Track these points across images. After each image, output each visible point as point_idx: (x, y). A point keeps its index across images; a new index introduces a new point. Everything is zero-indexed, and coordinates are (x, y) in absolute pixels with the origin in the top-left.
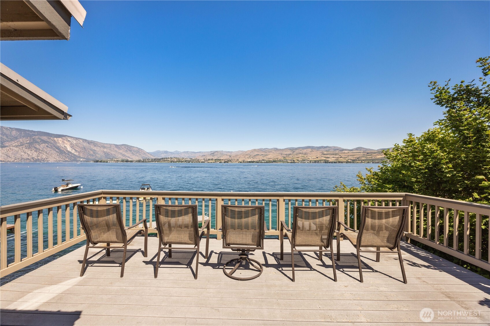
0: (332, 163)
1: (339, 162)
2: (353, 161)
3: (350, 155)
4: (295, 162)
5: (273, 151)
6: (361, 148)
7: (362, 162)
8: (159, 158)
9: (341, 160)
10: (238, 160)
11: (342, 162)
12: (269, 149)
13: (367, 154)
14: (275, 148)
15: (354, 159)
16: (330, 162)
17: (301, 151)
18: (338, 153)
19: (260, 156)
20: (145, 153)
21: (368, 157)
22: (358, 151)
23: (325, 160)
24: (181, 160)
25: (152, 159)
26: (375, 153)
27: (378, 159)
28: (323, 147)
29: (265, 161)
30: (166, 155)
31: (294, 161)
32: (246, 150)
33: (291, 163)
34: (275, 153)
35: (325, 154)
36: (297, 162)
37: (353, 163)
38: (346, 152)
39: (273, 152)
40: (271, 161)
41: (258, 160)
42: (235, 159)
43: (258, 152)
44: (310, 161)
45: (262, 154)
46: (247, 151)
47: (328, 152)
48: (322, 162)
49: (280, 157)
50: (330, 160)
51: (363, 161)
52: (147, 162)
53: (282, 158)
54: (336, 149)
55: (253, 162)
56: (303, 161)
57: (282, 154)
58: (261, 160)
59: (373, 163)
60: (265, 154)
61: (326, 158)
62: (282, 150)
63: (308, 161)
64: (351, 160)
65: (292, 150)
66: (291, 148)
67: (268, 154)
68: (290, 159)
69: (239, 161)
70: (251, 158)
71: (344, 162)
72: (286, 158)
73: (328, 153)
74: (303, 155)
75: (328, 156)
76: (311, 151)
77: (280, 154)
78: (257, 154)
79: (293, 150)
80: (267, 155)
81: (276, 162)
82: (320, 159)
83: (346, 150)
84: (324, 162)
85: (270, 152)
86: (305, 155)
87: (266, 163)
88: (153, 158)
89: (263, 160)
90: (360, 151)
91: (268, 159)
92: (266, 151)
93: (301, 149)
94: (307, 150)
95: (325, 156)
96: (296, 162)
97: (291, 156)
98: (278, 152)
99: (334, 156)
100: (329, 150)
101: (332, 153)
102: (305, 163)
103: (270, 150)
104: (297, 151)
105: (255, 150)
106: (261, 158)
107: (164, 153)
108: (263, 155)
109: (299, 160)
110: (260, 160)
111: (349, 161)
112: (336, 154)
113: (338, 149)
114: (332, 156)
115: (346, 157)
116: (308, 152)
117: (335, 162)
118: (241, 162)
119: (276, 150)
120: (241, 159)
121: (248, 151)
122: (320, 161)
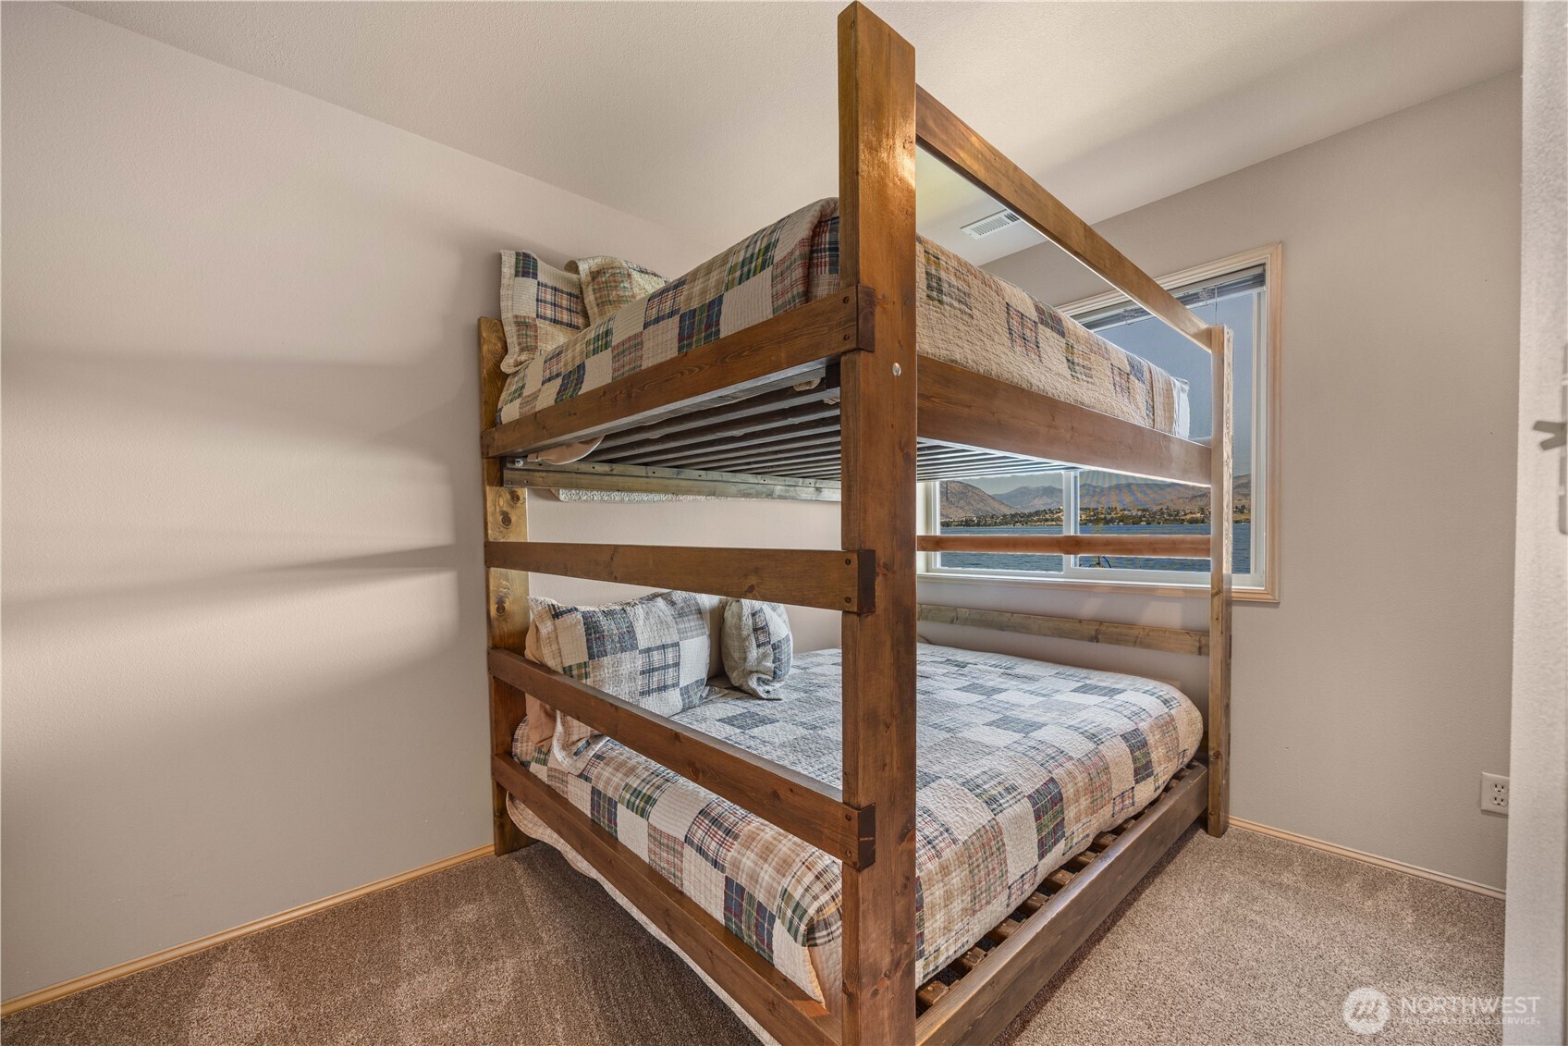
8: (1026, 511)
20: (983, 497)
24: (1103, 516)
25: (1005, 516)
30: (1050, 501)
52: (989, 525)
88: (1008, 512)
107: (1043, 495)
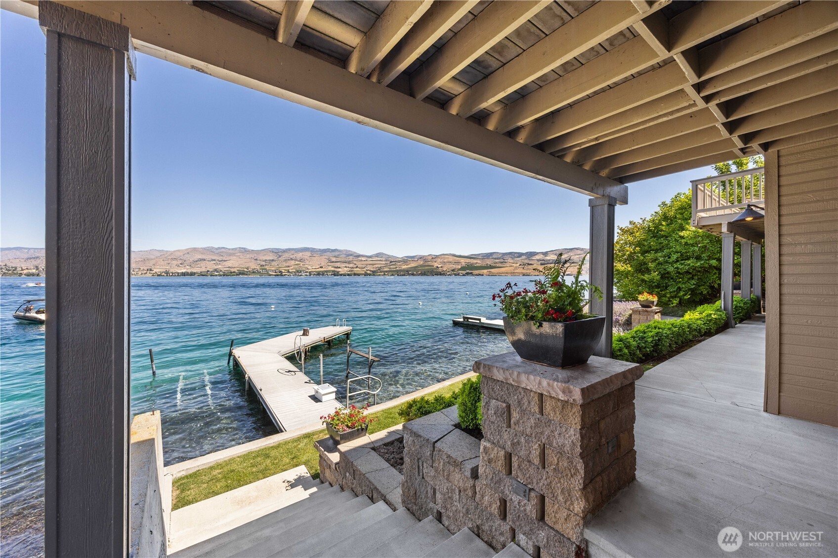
0: (345, 275)
1: (355, 274)
2: (374, 273)
3: (370, 264)
4: (283, 274)
5: (238, 254)
6: (383, 254)
7: (384, 274)
9: (357, 270)
10: (151, 270)
11: (359, 275)
12: (229, 249)
13: (391, 263)
14: (242, 248)
15: (375, 269)
16: (341, 275)
17: (293, 256)
18: (352, 261)
19: (207, 262)
21: (392, 267)
22: (379, 259)
23: (333, 271)
26: (400, 262)
27: (403, 270)
28: (330, 250)
29: (221, 273)
31: (280, 272)
32: (172, 249)
33: (275, 275)
34: (241, 257)
35: (333, 262)
36: (287, 274)
37: (374, 275)
38: (363, 259)
39: (237, 256)
40: (234, 272)
41: (204, 270)
42: (142, 269)
43: (202, 254)
44: (310, 272)
45: (213, 258)
46: (174, 251)
47: (337, 258)
48: (329, 274)
49: (253, 266)
50: (342, 271)
51: (386, 273)
53: (256, 266)
54: (349, 254)
55: (192, 274)
56: (298, 272)
57: (256, 260)
58: (211, 270)
59: (398, 275)
60: (220, 258)
61: (335, 267)
62: (258, 252)
63: (306, 272)
64: (371, 271)
65: (276, 253)
66: (275, 249)
67: (226, 259)
68: (273, 269)
69: (154, 272)
70: (185, 266)
71: (362, 274)
72: (266, 267)
73: (337, 260)
74: (297, 263)
75: (338, 264)
76: (310, 256)
77: (253, 260)
78: (200, 257)
79: (278, 254)
80: (225, 261)
81: (246, 275)
82: (325, 270)
83: (363, 256)
84: (332, 275)
85: (230, 255)
86: (300, 263)
87: (224, 275)
89: (216, 270)
90: (381, 259)
91: (228, 269)
92: (221, 252)
93: (293, 252)
94: (303, 253)
95: (333, 264)
96: (285, 275)
97: (273, 263)
98: (248, 256)
99: (347, 265)
100: (339, 255)
101: (343, 260)
102: (301, 275)
103: (231, 251)
104: (286, 256)
105: (195, 250)
106: (211, 267)
108: (215, 260)
109: (290, 271)
110: (208, 271)
111: (368, 272)
112: (349, 262)
113: (351, 255)
114: (344, 266)
115: (363, 266)
116: (306, 257)
117: (349, 275)
118: (158, 275)
119: (244, 251)
120: (158, 268)
121: (179, 251)
122: (325, 273)
